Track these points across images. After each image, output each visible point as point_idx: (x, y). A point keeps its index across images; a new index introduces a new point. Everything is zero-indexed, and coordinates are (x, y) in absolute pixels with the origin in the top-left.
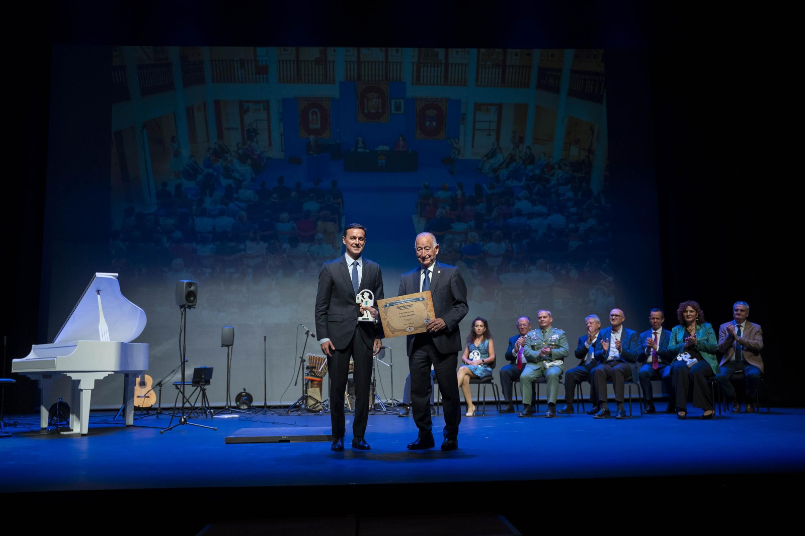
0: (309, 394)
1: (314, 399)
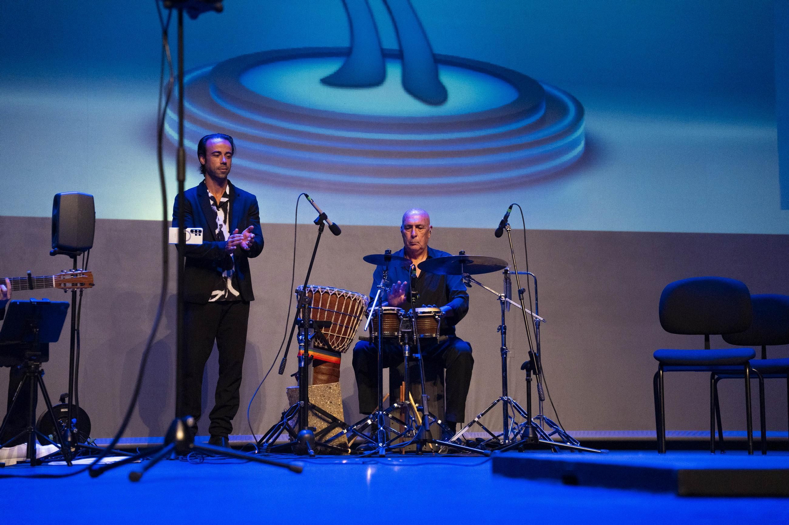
0: (311, 400)
1: (323, 414)
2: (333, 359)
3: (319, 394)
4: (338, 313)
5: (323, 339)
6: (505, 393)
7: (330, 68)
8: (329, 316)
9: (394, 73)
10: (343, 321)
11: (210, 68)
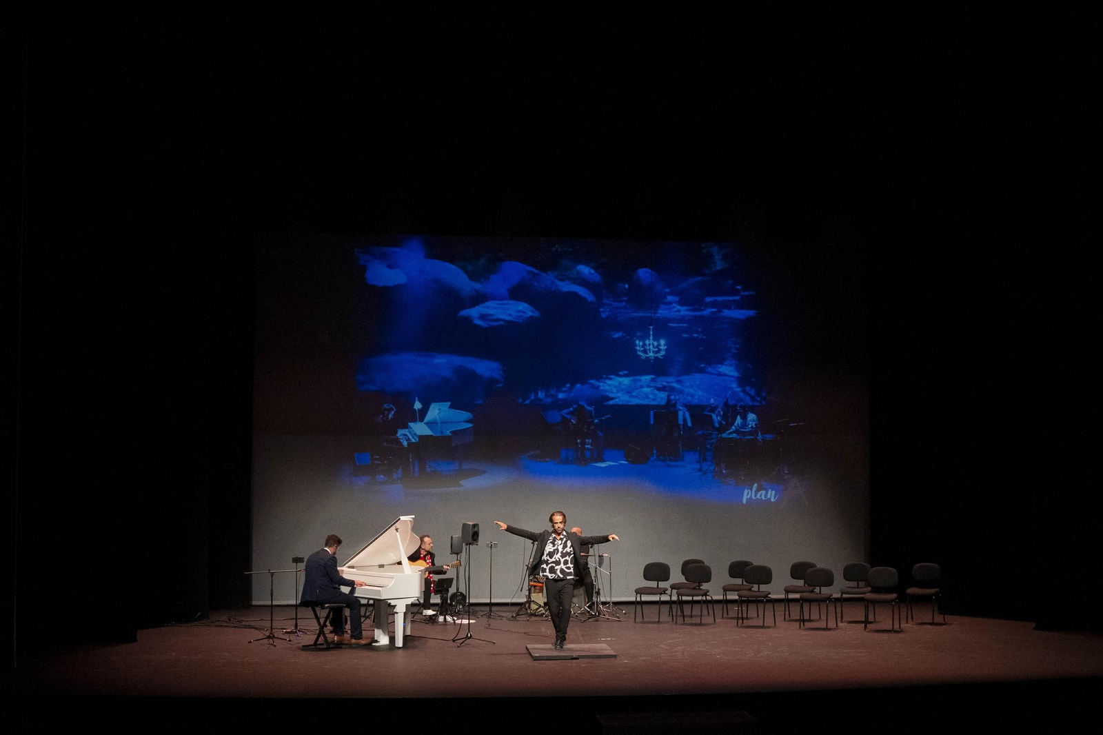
0: (532, 599)
1: (537, 604)
2: (541, 585)
3: (534, 597)
5: (537, 578)
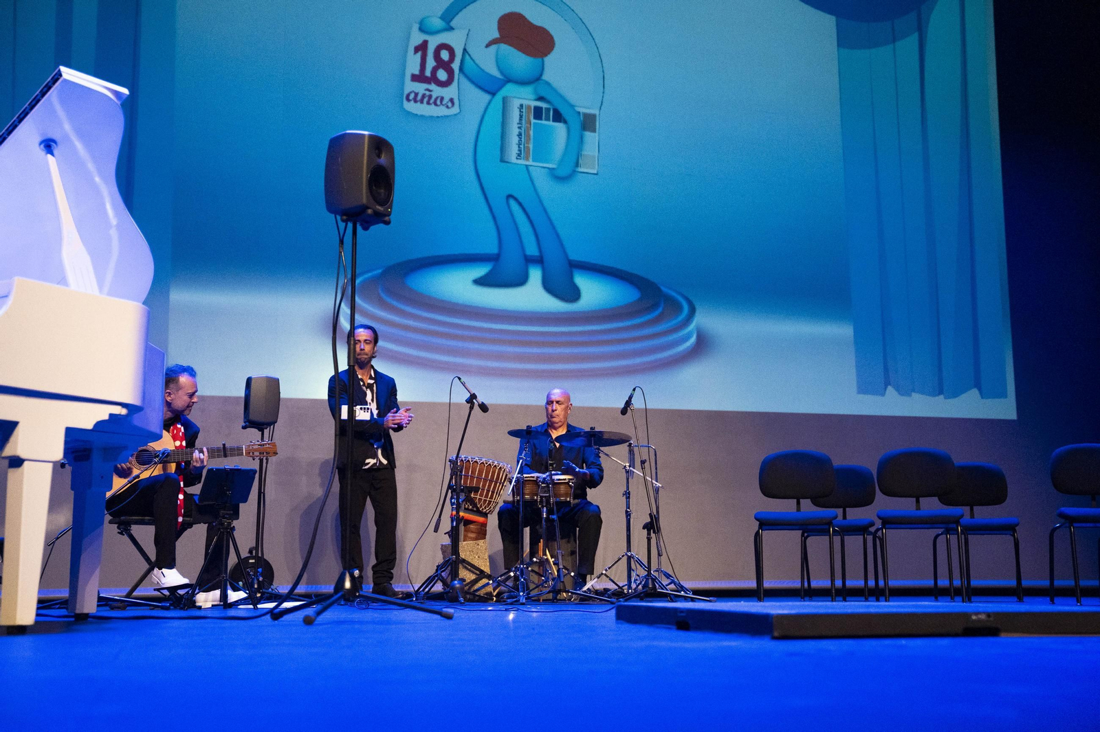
0: (462, 555)
1: (472, 567)
2: (481, 519)
3: (468, 549)
4: (485, 480)
5: (472, 501)
6: (629, 549)
7: (481, 271)
8: (478, 482)
9: (535, 274)
10: (489, 486)
11: (380, 271)
